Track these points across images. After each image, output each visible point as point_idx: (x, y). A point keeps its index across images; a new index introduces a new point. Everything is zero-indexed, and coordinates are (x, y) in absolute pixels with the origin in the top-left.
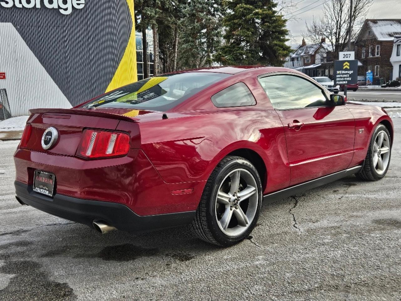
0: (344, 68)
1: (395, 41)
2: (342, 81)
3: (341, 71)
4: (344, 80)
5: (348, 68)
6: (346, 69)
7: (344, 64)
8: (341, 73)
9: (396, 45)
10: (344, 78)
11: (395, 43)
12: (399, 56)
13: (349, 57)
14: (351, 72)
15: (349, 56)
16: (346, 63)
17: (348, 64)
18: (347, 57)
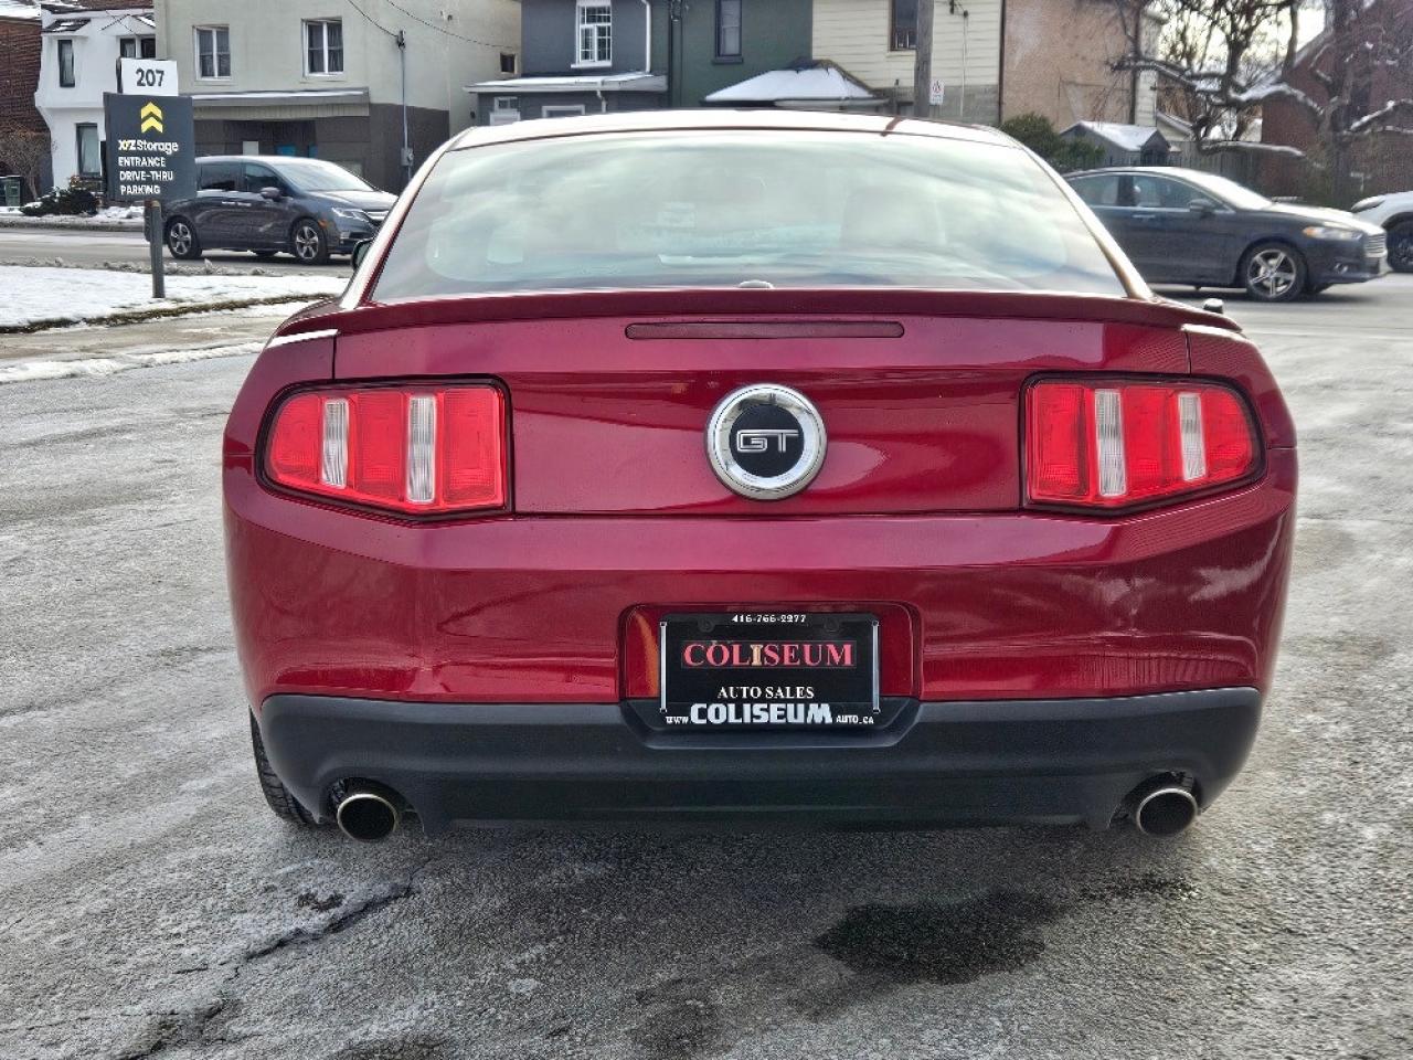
0: (145, 127)
1: (45, 25)
2: (139, 183)
3: (133, 142)
4: (150, 182)
5: (159, 127)
6: (152, 135)
7: (144, 112)
8: (132, 148)
9: (50, 39)
10: (148, 169)
11: (49, 30)
12: (72, 85)
13: (158, 80)
14: (171, 148)
15: (158, 76)
16: (150, 108)
17: (158, 113)
18: (151, 80)
